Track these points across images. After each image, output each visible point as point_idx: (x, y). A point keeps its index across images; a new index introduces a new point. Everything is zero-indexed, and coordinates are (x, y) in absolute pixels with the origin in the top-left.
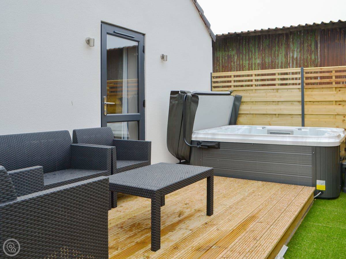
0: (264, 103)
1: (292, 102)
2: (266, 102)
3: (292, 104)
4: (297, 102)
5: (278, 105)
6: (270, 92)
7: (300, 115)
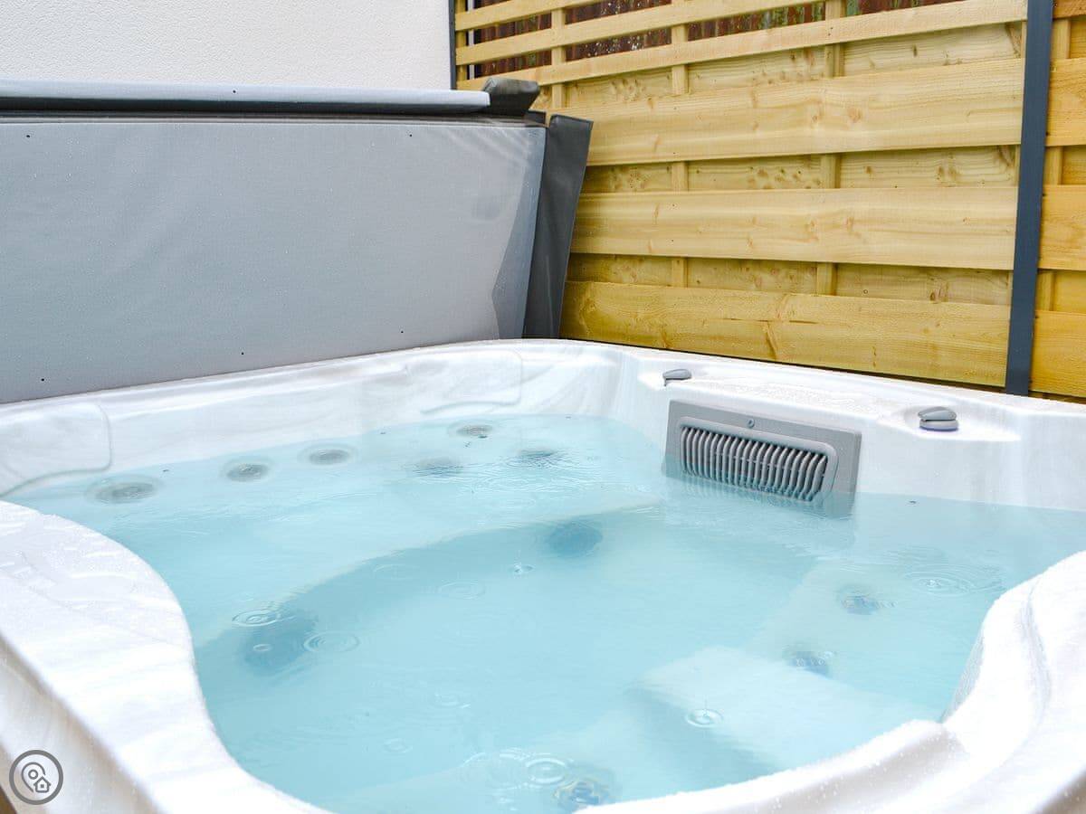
0: (743, 173)
1: (944, 161)
2: (757, 167)
3: (948, 178)
4: (990, 157)
5: (837, 185)
6: (783, 77)
7: (1003, 273)
